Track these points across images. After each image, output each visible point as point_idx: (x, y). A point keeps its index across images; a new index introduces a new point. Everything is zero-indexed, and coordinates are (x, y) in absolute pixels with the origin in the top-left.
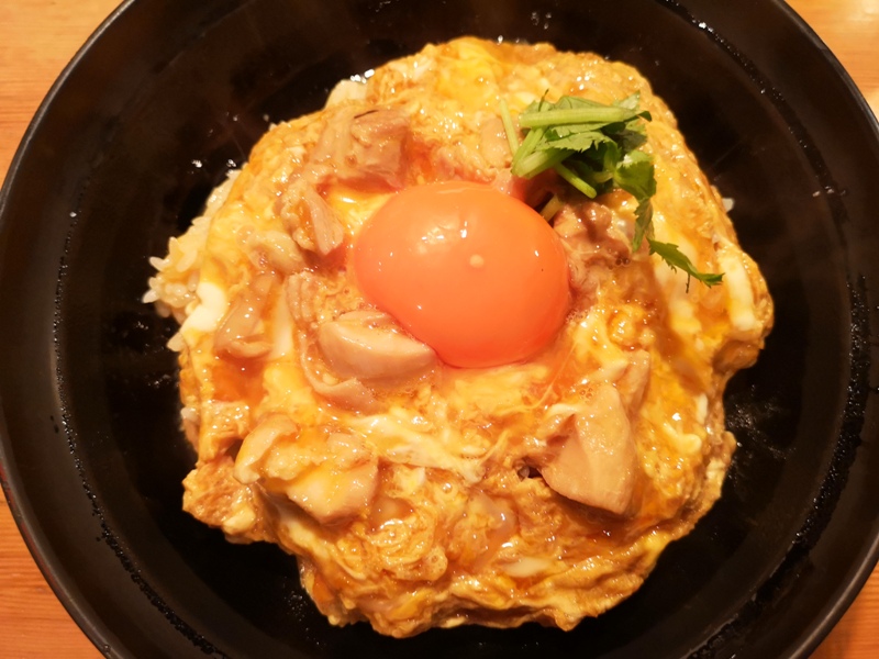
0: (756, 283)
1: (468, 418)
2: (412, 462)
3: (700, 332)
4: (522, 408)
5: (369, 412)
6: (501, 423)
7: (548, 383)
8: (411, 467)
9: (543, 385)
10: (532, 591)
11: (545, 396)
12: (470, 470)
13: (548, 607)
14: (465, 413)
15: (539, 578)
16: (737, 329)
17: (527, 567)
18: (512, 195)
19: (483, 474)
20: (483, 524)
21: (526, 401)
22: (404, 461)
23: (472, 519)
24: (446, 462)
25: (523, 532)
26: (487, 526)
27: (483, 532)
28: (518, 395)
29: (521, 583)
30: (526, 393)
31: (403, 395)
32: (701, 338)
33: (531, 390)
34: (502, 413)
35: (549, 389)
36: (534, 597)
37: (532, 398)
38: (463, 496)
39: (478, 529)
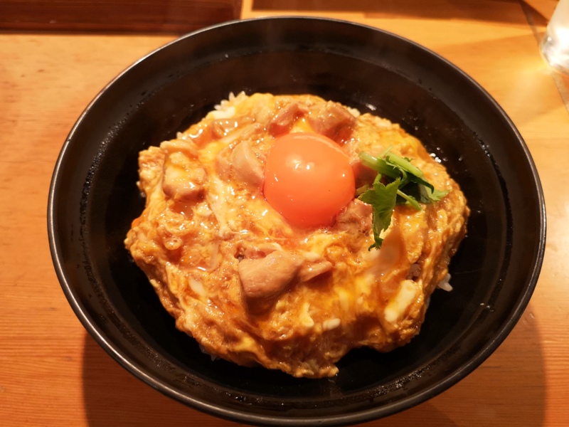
0: (413, 308)
1: (245, 213)
2: (212, 206)
3: (366, 296)
4: (266, 232)
5: (221, 178)
6: (254, 229)
7: (286, 237)
8: (209, 207)
9: (283, 235)
10: (187, 297)
11: (279, 239)
12: (224, 229)
13: (184, 311)
14: (247, 212)
15: (196, 296)
16: (384, 316)
17: (197, 287)
18: (353, 167)
19: (226, 237)
20: (205, 255)
21: (271, 232)
22: (210, 202)
23: (203, 249)
24: (220, 218)
25: (212, 274)
26: (205, 258)
27: (201, 258)
28: (270, 226)
29: (188, 290)
30: (274, 229)
31: (238, 185)
32: (364, 299)
33: (277, 231)
34: (258, 225)
35: (284, 239)
36: (185, 300)
37: (274, 233)
38: (211, 237)
39: (201, 255)
